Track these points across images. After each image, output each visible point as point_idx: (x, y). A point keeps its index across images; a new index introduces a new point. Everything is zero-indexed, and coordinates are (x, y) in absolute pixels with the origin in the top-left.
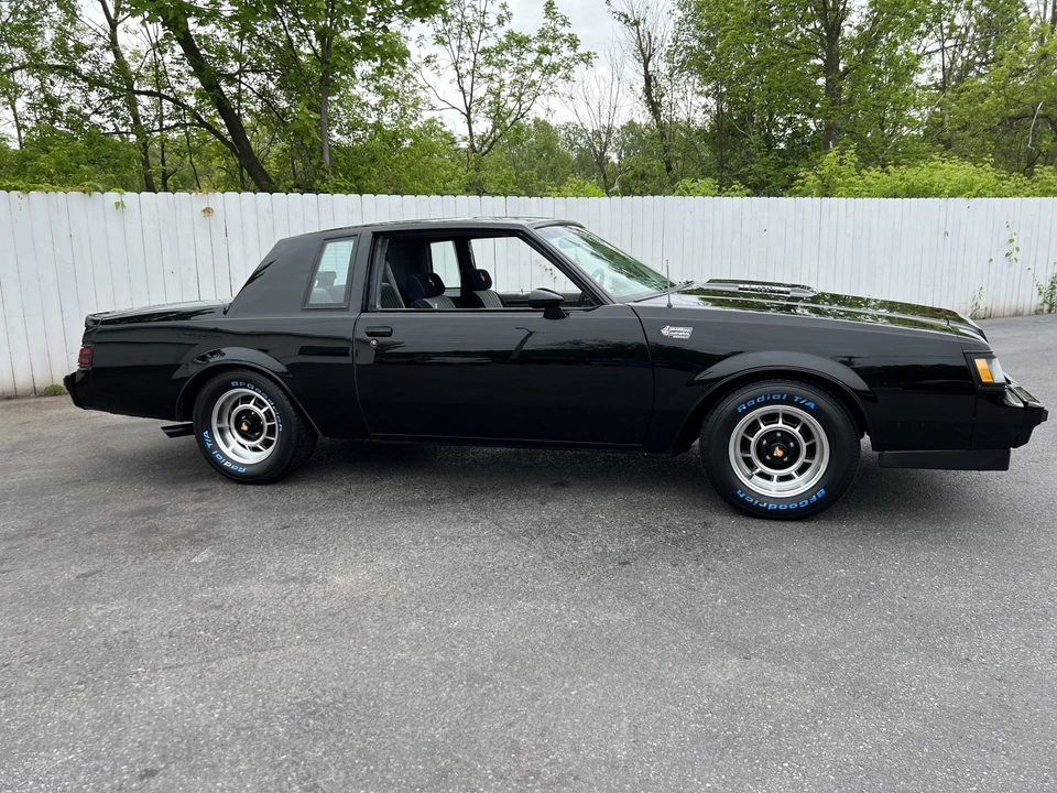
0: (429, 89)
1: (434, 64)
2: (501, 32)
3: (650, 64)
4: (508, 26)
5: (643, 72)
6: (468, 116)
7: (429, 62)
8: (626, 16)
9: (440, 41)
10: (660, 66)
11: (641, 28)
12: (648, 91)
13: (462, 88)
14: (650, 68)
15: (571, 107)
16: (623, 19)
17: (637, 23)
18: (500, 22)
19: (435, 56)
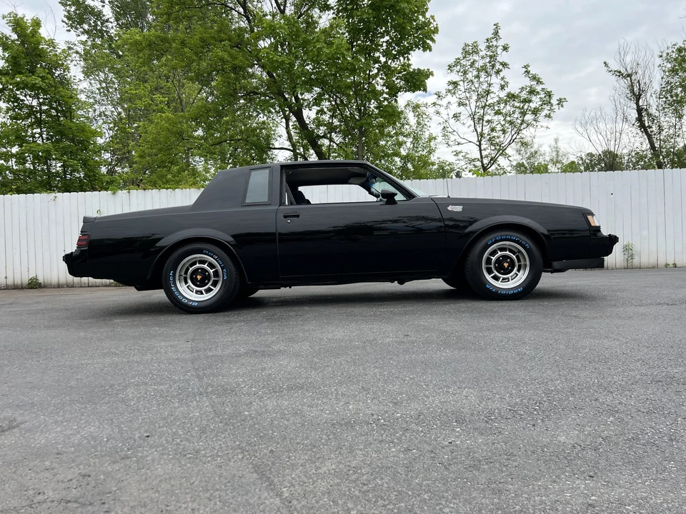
0: (455, 133)
1: (459, 118)
2: (503, 94)
3: (641, 101)
4: (507, 90)
5: (635, 106)
6: (480, 146)
7: (456, 117)
8: (620, 72)
9: (461, 104)
10: (652, 102)
11: (633, 78)
12: (640, 119)
13: (476, 130)
14: (641, 104)
15: (586, 136)
16: (618, 74)
17: (630, 75)
18: (502, 87)
19: (460, 114)
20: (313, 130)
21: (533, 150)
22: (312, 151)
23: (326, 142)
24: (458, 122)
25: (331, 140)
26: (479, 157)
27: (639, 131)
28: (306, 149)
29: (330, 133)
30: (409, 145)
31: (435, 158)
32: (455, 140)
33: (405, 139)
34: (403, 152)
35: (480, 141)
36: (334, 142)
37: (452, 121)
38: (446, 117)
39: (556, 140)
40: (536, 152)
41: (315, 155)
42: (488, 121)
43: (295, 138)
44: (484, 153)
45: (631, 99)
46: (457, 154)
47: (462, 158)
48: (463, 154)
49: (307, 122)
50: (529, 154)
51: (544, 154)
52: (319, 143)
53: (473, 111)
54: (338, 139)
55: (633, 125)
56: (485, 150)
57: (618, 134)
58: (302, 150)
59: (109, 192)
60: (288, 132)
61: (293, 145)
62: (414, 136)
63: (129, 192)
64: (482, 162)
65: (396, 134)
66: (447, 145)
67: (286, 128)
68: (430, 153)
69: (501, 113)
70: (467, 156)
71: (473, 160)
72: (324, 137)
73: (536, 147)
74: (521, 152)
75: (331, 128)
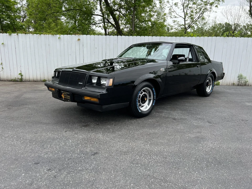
0: (174, 12)
1: (177, 5)
5: (249, 5)
6: (185, 19)
7: (176, 4)
12: (250, 11)
13: (184, 11)
19: (178, 3)
20: (112, 7)
21: (205, 22)
22: (111, 17)
23: (118, 13)
24: (177, 7)
25: (120, 12)
26: (184, 24)
27: (249, 16)
28: (108, 16)
29: (120, 9)
30: (155, 17)
31: (167, 23)
32: (174, 15)
33: (154, 13)
34: (153, 19)
35: (185, 17)
36: (121, 13)
37: (174, 6)
38: (171, 4)
39: (216, 18)
40: (206, 23)
41: (112, 19)
42: (190, 7)
43: (104, 10)
44: (186, 22)
45: (248, 2)
46: (174, 21)
47: (176, 24)
48: (177, 22)
49: (110, 3)
50: (203, 23)
51: (210, 24)
52: (114, 13)
53: (184, 2)
54: (123, 12)
55: (247, 13)
56: (187, 21)
57: (239, 17)
58: (107, 16)
59: (8, 34)
60: (101, 7)
61: (103, 13)
62: (158, 13)
63: (18, 35)
64: (185, 26)
65: (150, 11)
66: (170, 17)
67: (100, 6)
68: (164, 21)
69: (195, 4)
70: (179, 23)
71: (181, 25)
72: (117, 10)
73: (206, 20)
74: (200, 22)
75: (121, 7)
